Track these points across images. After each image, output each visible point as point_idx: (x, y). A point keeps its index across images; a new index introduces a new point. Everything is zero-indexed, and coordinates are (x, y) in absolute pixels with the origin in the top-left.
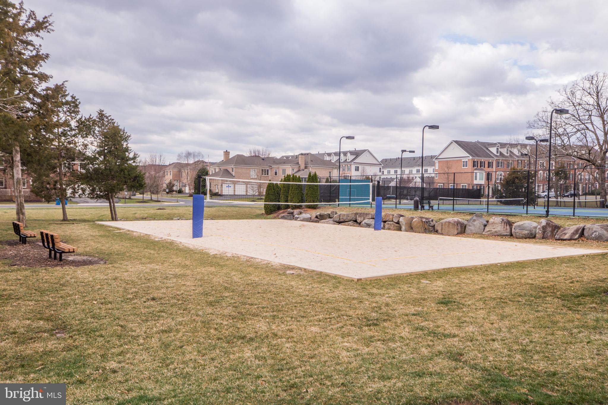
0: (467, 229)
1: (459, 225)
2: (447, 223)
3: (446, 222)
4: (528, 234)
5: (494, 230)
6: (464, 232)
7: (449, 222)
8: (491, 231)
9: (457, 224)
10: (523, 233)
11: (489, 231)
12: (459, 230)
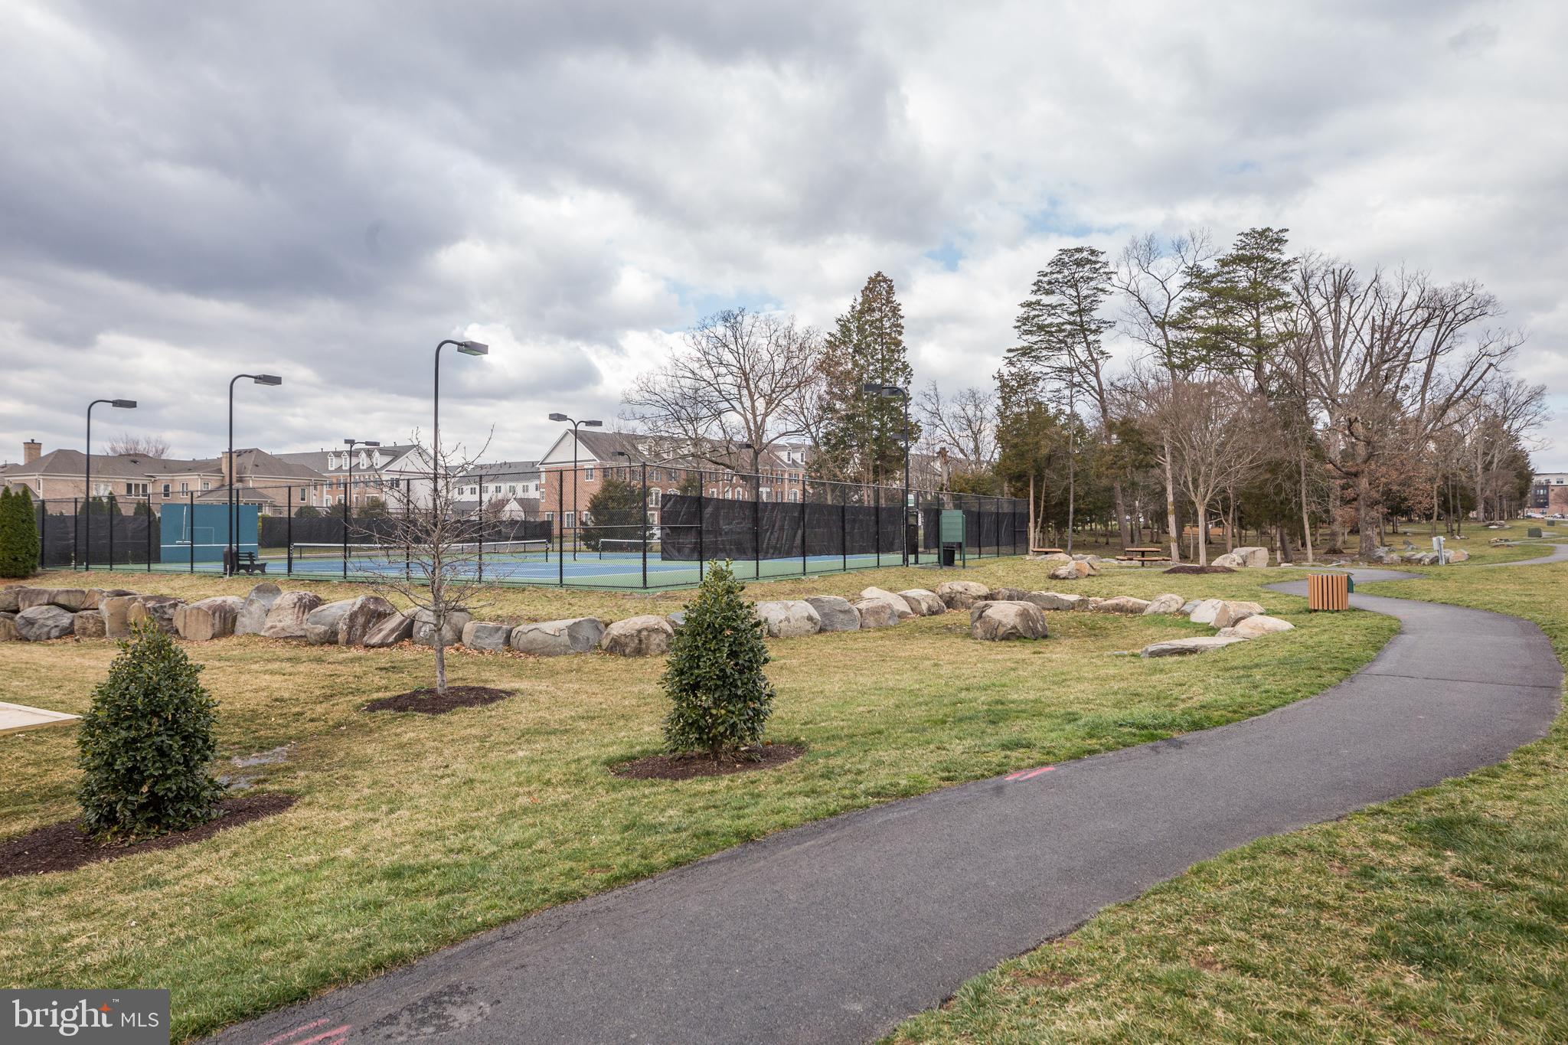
0: (237, 623)
1: (217, 615)
2: (195, 612)
3: (194, 608)
4: (325, 632)
5: (280, 625)
6: (232, 632)
7: (199, 608)
8: (275, 627)
9: (214, 614)
10: (317, 631)
11: (272, 627)
12: (217, 626)
